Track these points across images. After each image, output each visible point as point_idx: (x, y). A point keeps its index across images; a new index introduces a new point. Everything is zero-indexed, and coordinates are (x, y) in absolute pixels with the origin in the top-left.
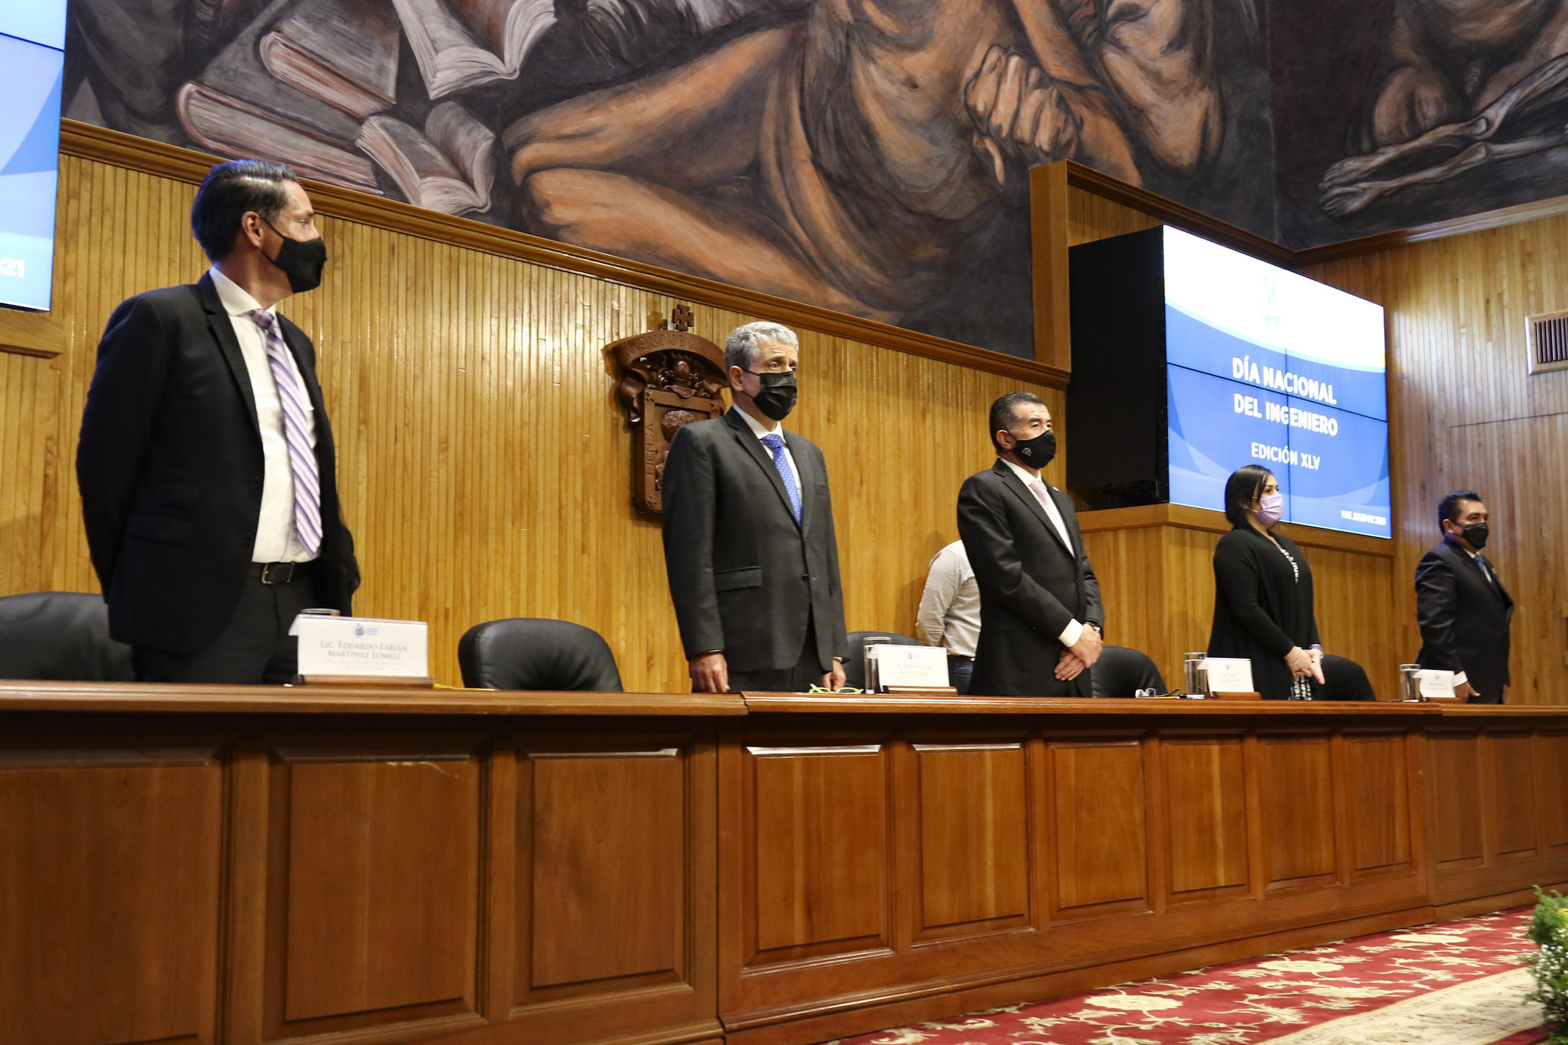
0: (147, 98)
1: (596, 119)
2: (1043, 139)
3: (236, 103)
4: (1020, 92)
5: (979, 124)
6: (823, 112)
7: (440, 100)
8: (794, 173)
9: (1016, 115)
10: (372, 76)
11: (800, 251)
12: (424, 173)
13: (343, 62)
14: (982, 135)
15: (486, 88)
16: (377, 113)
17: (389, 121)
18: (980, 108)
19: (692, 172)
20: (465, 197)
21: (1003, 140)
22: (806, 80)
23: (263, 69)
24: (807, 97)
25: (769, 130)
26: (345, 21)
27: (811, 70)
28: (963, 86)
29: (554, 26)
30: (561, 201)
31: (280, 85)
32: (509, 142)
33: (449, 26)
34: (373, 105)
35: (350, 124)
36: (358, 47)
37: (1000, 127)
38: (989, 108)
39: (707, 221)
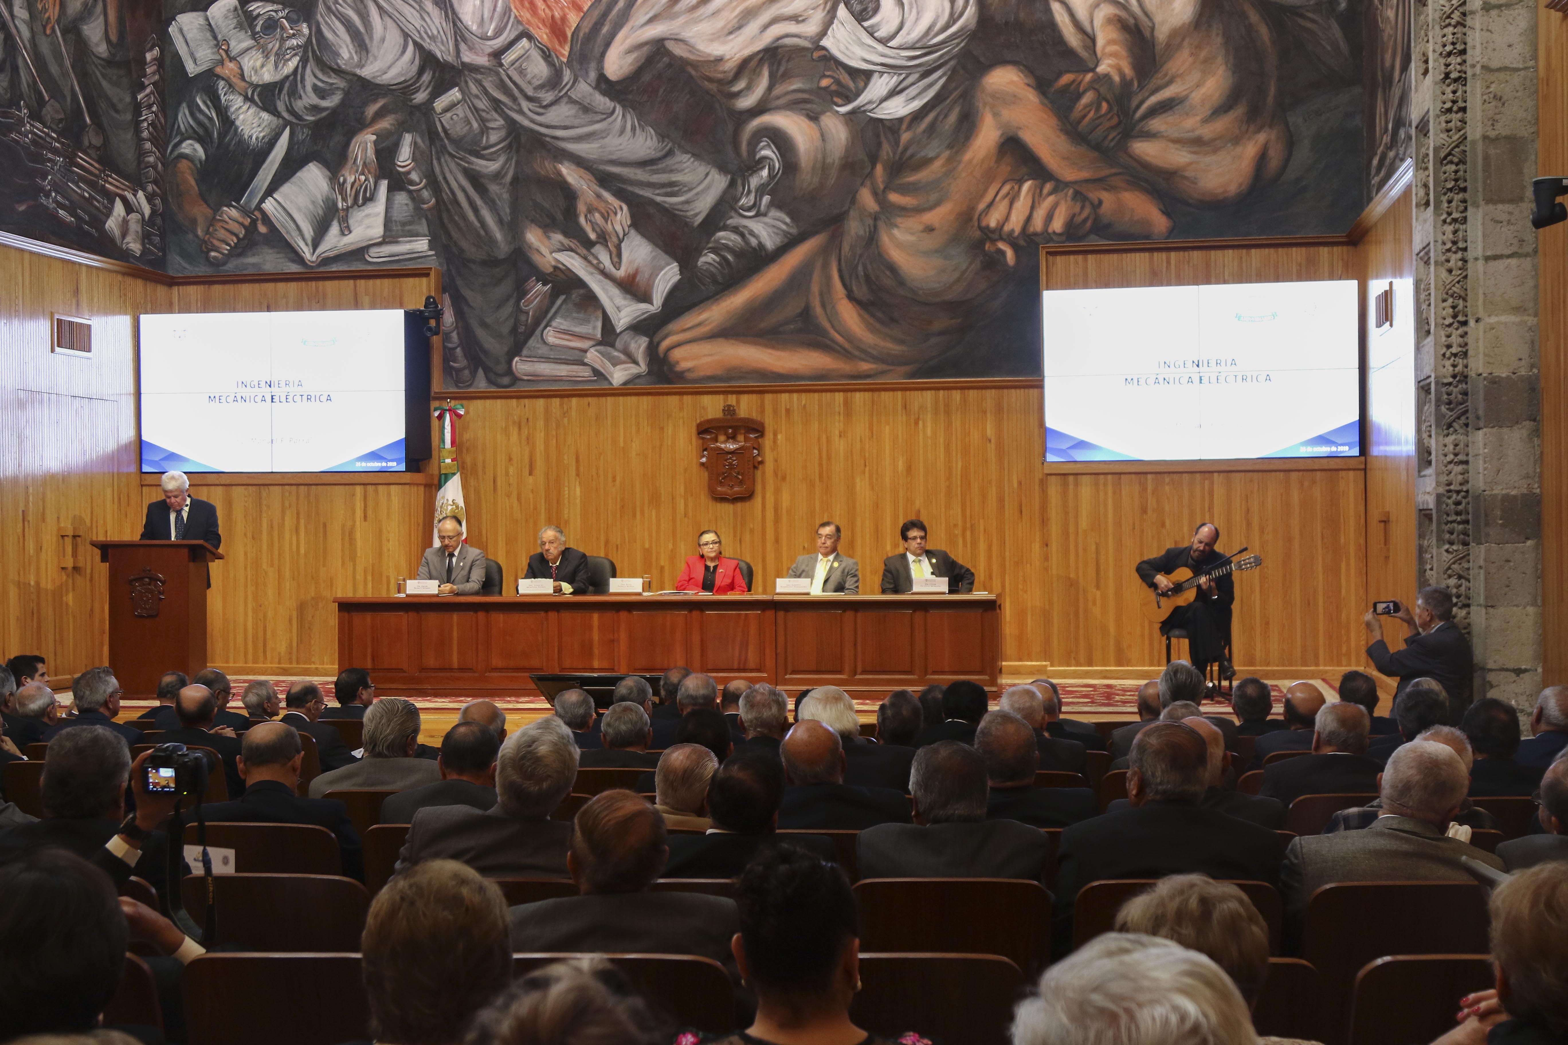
0: (501, 368)
1: (704, 316)
2: (1057, 225)
3: (535, 360)
4: (1033, 202)
5: (991, 235)
6: (856, 266)
7: (621, 332)
8: (833, 307)
9: (1029, 219)
10: (590, 331)
11: (838, 348)
12: (614, 365)
13: (578, 329)
14: (993, 241)
15: (645, 319)
16: (593, 346)
17: (598, 348)
18: (993, 224)
19: (763, 325)
20: (633, 370)
21: (1017, 238)
22: (843, 254)
23: (545, 343)
24: (843, 264)
25: (815, 288)
26: (578, 313)
27: (846, 247)
28: (976, 216)
29: (680, 280)
30: (685, 359)
31: (552, 347)
32: (656, 340)
33: (625, 299)
34: (591, 343)
35: (581, 354)
36: (586, 321)
37: (1013, 231)
38: (1001, 222)
39: (773, 347)
